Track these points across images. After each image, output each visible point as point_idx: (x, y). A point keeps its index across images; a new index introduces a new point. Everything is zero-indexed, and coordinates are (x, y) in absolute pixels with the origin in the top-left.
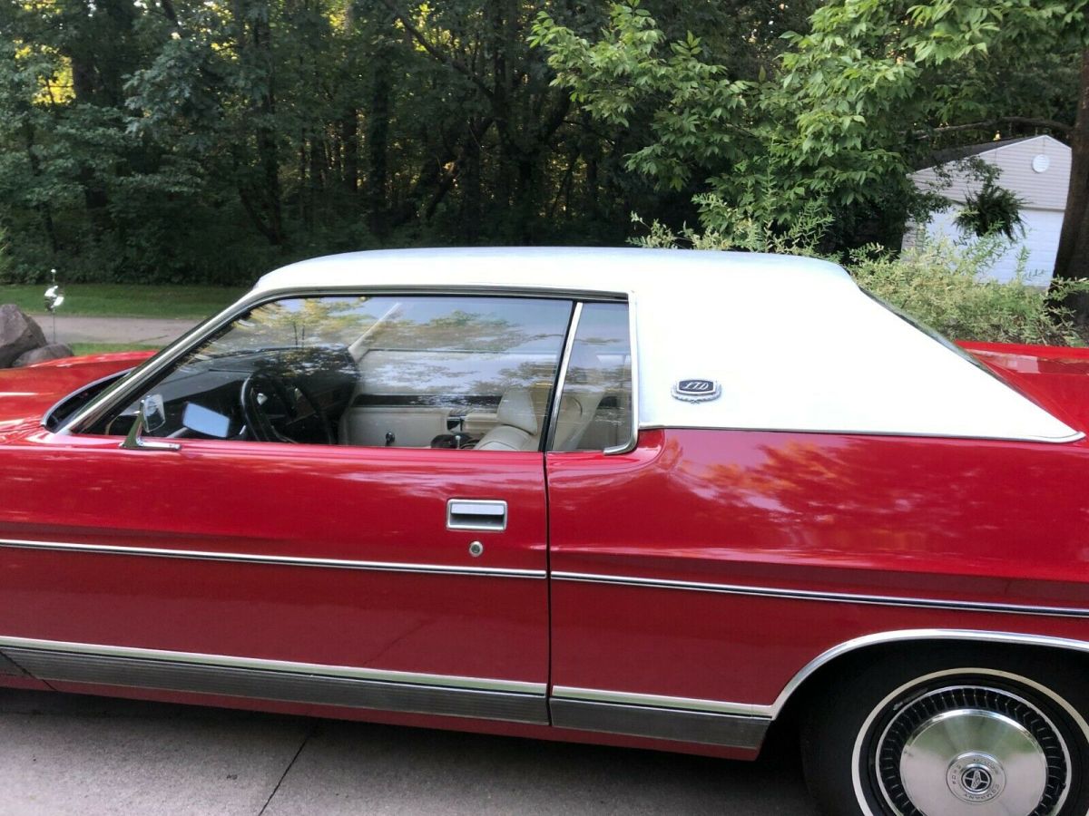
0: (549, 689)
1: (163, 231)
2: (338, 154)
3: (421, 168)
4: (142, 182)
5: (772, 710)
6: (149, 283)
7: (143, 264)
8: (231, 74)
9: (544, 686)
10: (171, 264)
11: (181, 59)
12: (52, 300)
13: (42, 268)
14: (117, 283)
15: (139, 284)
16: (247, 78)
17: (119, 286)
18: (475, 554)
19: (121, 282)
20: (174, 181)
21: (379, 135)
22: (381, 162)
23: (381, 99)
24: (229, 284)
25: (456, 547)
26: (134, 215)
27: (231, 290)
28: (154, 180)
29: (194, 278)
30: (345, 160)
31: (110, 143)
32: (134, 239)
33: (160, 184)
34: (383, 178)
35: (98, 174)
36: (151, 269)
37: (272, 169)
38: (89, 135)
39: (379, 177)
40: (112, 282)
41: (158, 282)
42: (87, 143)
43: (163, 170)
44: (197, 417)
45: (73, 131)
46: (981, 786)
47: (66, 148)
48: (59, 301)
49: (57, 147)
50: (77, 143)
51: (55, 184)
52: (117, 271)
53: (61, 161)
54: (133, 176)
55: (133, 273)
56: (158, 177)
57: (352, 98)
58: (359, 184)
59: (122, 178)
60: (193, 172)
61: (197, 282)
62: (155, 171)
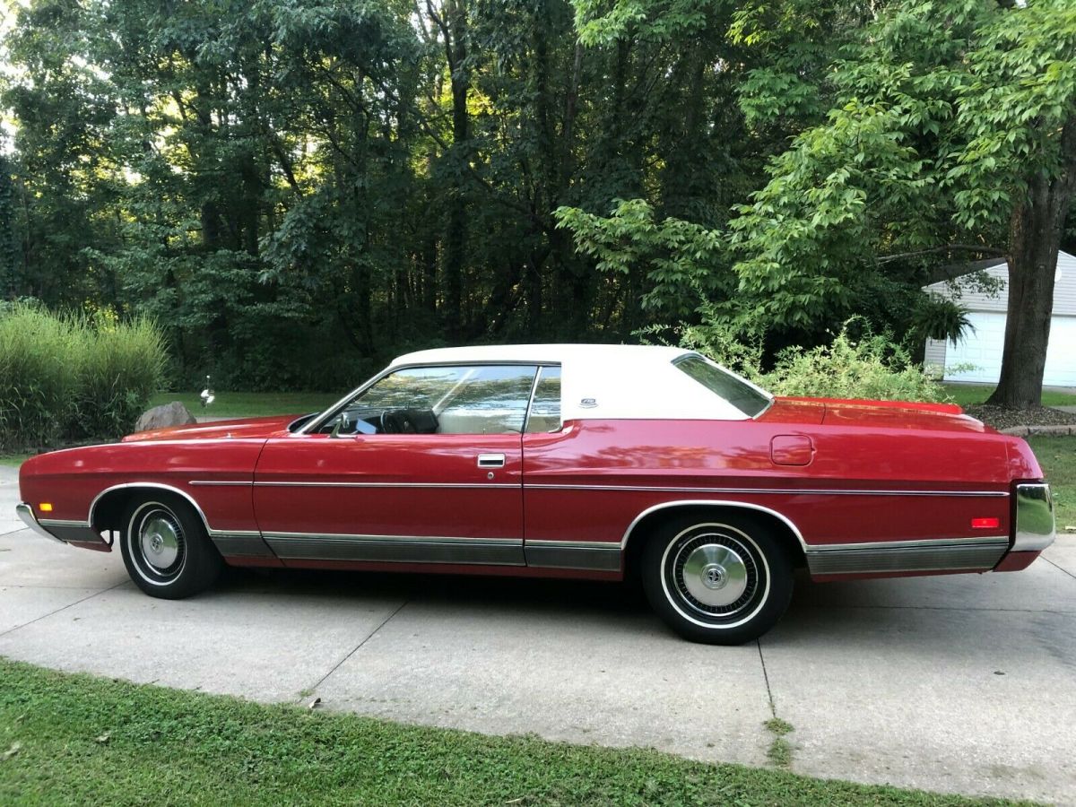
0: (524, 541)
1: (275, 347)
2: (419, 280)
3: (492, 289)
4: (263, 310)
5: (622, 545)
6: (260, 391)
7: (257, 375)
8: (337, 226)
9: (521, 540)
10: (280, 375)
11: (300, 220)
12: (206, 399)
13: (174, 380)
14: (234, 391)
15: (252, 392)
16: (350, 228)
17: (236, 393)
18: (490, 478)
19: (238, 390)
20: (288, 309)
21: (454, 265)
22: (456, 287)
23: (457, 234)
24: (327, 391)
25: (481, 476)
26: (250, 336)
27: (329, 395)
28: (270, 308)
29: (297, 386)
30: (425, 284)
31: (241, 281)
32: (250, 355)
33: (276, 310)
34: (458, 301)
35: (229, 304)
36: (263, 379)
37: (365, 295)
38: (224, 274)
39: (454, 299)
40: (230, 390)
41: (268, 390)
42: (223, 280)
43: (278, 299)
44: (362, 426)
45: (214, 272)
46: (716, 579)
47: (207, 286)
48: (211, 399)
49: (200, 285)
50: (216, 282)
51: (196, 313)
52: (236, 381)
53: (203, 295)
54: (256, 305)
55: (247, 383)
56: (275, 305)
57: (432, 233)
58: (437, 305)
59: (247, 307)
60: (303, 300)
61: (300, 389)
62: (274, 300)
